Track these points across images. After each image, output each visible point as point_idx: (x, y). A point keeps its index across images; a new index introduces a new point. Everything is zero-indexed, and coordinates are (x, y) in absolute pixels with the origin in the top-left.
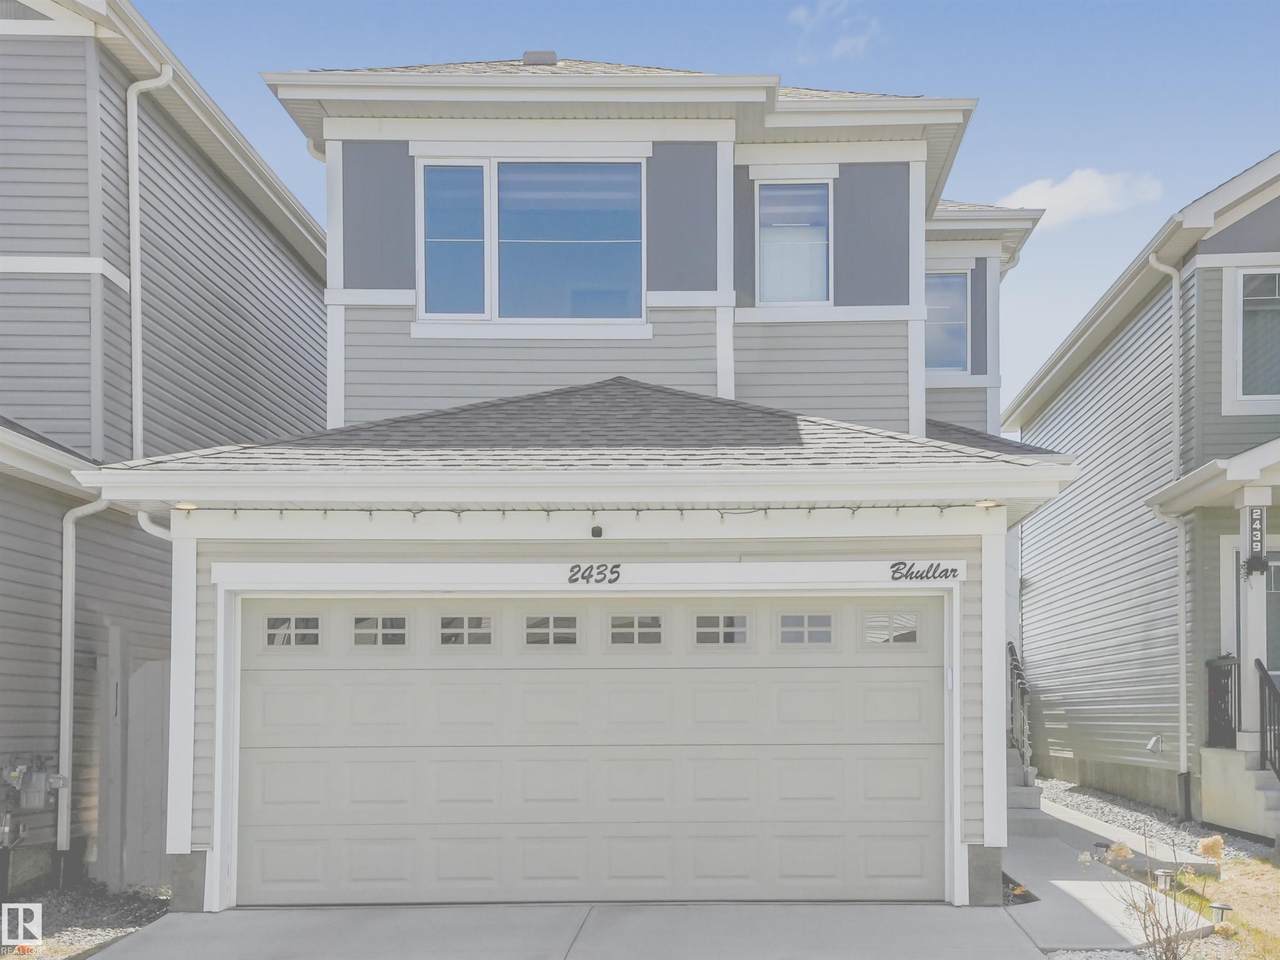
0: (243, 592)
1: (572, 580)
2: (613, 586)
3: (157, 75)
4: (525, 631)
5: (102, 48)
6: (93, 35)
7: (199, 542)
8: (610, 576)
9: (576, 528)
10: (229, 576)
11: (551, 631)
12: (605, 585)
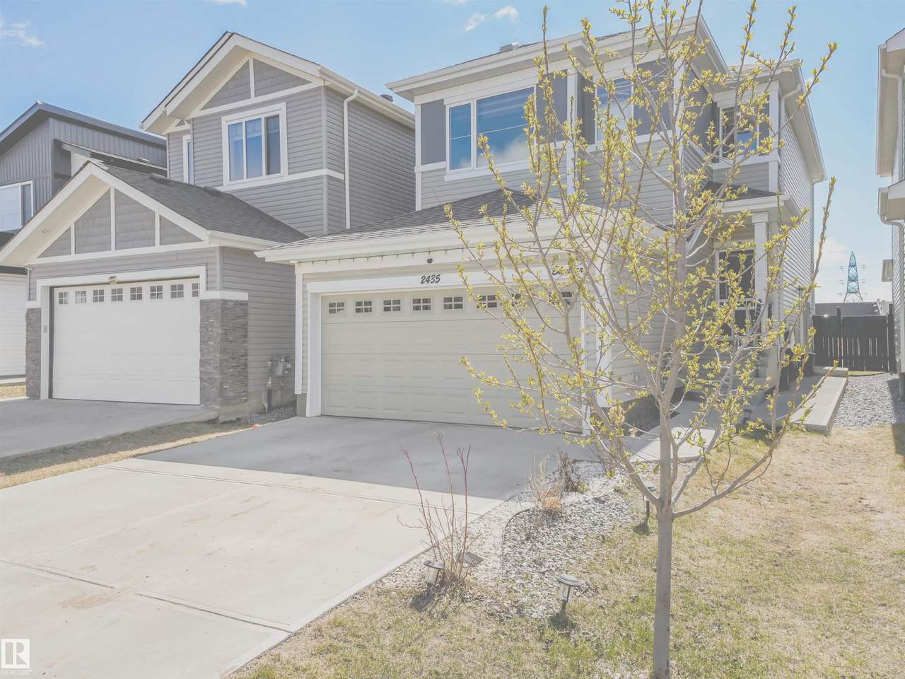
0: (322, 293)
1: (422, 283)
2: (437, 284)
3: (352, 95)
4: (412, 305)
5: (328, 89)
6: (323, 84)
7: (303, 275)
8: (436, 280)
9: (421, 260)
10: (313, 287)
11: (422, 304)
12: (434, 284)
